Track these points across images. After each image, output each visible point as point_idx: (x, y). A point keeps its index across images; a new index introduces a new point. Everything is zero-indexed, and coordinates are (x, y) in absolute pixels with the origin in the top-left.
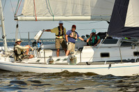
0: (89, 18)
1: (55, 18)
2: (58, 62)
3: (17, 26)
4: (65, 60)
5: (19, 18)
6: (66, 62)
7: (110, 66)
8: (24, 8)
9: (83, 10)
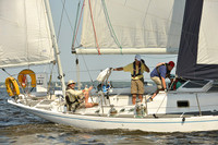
0: (164, 50)
1: (124, 50)
2: (122, 113)
3: (77, 62)
4: (131, 110)
5: (77, 50)
6: (132, 113)
7: (184, 120)
8: (83, 37)
9: (158, 39)
